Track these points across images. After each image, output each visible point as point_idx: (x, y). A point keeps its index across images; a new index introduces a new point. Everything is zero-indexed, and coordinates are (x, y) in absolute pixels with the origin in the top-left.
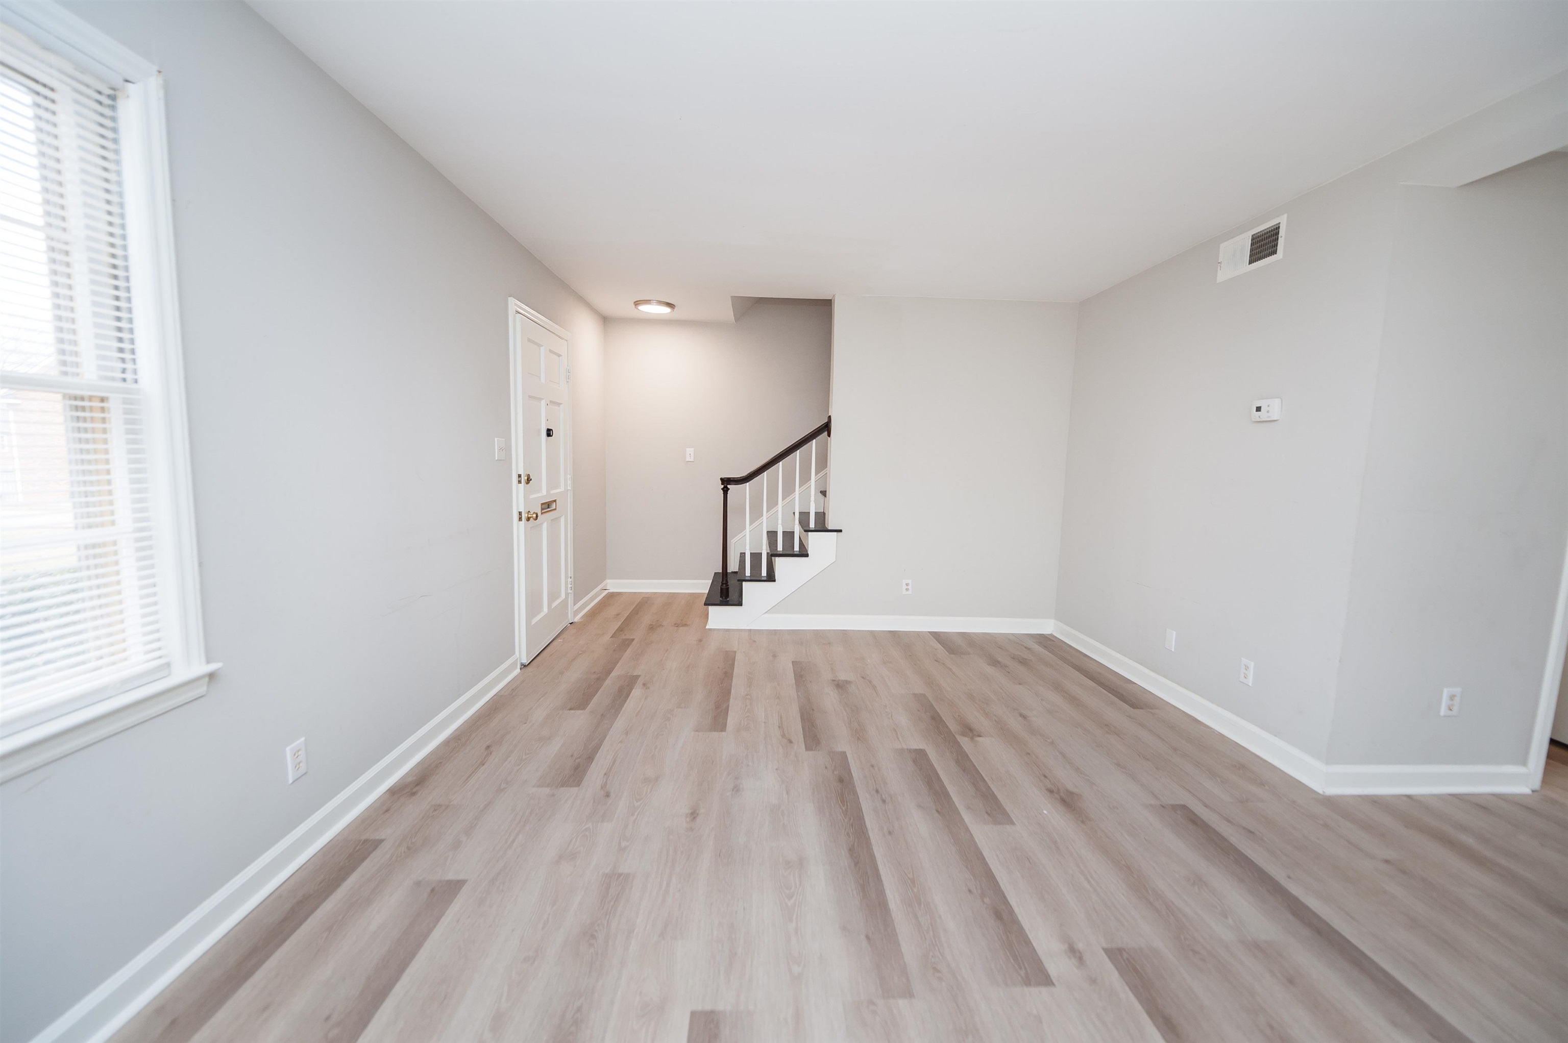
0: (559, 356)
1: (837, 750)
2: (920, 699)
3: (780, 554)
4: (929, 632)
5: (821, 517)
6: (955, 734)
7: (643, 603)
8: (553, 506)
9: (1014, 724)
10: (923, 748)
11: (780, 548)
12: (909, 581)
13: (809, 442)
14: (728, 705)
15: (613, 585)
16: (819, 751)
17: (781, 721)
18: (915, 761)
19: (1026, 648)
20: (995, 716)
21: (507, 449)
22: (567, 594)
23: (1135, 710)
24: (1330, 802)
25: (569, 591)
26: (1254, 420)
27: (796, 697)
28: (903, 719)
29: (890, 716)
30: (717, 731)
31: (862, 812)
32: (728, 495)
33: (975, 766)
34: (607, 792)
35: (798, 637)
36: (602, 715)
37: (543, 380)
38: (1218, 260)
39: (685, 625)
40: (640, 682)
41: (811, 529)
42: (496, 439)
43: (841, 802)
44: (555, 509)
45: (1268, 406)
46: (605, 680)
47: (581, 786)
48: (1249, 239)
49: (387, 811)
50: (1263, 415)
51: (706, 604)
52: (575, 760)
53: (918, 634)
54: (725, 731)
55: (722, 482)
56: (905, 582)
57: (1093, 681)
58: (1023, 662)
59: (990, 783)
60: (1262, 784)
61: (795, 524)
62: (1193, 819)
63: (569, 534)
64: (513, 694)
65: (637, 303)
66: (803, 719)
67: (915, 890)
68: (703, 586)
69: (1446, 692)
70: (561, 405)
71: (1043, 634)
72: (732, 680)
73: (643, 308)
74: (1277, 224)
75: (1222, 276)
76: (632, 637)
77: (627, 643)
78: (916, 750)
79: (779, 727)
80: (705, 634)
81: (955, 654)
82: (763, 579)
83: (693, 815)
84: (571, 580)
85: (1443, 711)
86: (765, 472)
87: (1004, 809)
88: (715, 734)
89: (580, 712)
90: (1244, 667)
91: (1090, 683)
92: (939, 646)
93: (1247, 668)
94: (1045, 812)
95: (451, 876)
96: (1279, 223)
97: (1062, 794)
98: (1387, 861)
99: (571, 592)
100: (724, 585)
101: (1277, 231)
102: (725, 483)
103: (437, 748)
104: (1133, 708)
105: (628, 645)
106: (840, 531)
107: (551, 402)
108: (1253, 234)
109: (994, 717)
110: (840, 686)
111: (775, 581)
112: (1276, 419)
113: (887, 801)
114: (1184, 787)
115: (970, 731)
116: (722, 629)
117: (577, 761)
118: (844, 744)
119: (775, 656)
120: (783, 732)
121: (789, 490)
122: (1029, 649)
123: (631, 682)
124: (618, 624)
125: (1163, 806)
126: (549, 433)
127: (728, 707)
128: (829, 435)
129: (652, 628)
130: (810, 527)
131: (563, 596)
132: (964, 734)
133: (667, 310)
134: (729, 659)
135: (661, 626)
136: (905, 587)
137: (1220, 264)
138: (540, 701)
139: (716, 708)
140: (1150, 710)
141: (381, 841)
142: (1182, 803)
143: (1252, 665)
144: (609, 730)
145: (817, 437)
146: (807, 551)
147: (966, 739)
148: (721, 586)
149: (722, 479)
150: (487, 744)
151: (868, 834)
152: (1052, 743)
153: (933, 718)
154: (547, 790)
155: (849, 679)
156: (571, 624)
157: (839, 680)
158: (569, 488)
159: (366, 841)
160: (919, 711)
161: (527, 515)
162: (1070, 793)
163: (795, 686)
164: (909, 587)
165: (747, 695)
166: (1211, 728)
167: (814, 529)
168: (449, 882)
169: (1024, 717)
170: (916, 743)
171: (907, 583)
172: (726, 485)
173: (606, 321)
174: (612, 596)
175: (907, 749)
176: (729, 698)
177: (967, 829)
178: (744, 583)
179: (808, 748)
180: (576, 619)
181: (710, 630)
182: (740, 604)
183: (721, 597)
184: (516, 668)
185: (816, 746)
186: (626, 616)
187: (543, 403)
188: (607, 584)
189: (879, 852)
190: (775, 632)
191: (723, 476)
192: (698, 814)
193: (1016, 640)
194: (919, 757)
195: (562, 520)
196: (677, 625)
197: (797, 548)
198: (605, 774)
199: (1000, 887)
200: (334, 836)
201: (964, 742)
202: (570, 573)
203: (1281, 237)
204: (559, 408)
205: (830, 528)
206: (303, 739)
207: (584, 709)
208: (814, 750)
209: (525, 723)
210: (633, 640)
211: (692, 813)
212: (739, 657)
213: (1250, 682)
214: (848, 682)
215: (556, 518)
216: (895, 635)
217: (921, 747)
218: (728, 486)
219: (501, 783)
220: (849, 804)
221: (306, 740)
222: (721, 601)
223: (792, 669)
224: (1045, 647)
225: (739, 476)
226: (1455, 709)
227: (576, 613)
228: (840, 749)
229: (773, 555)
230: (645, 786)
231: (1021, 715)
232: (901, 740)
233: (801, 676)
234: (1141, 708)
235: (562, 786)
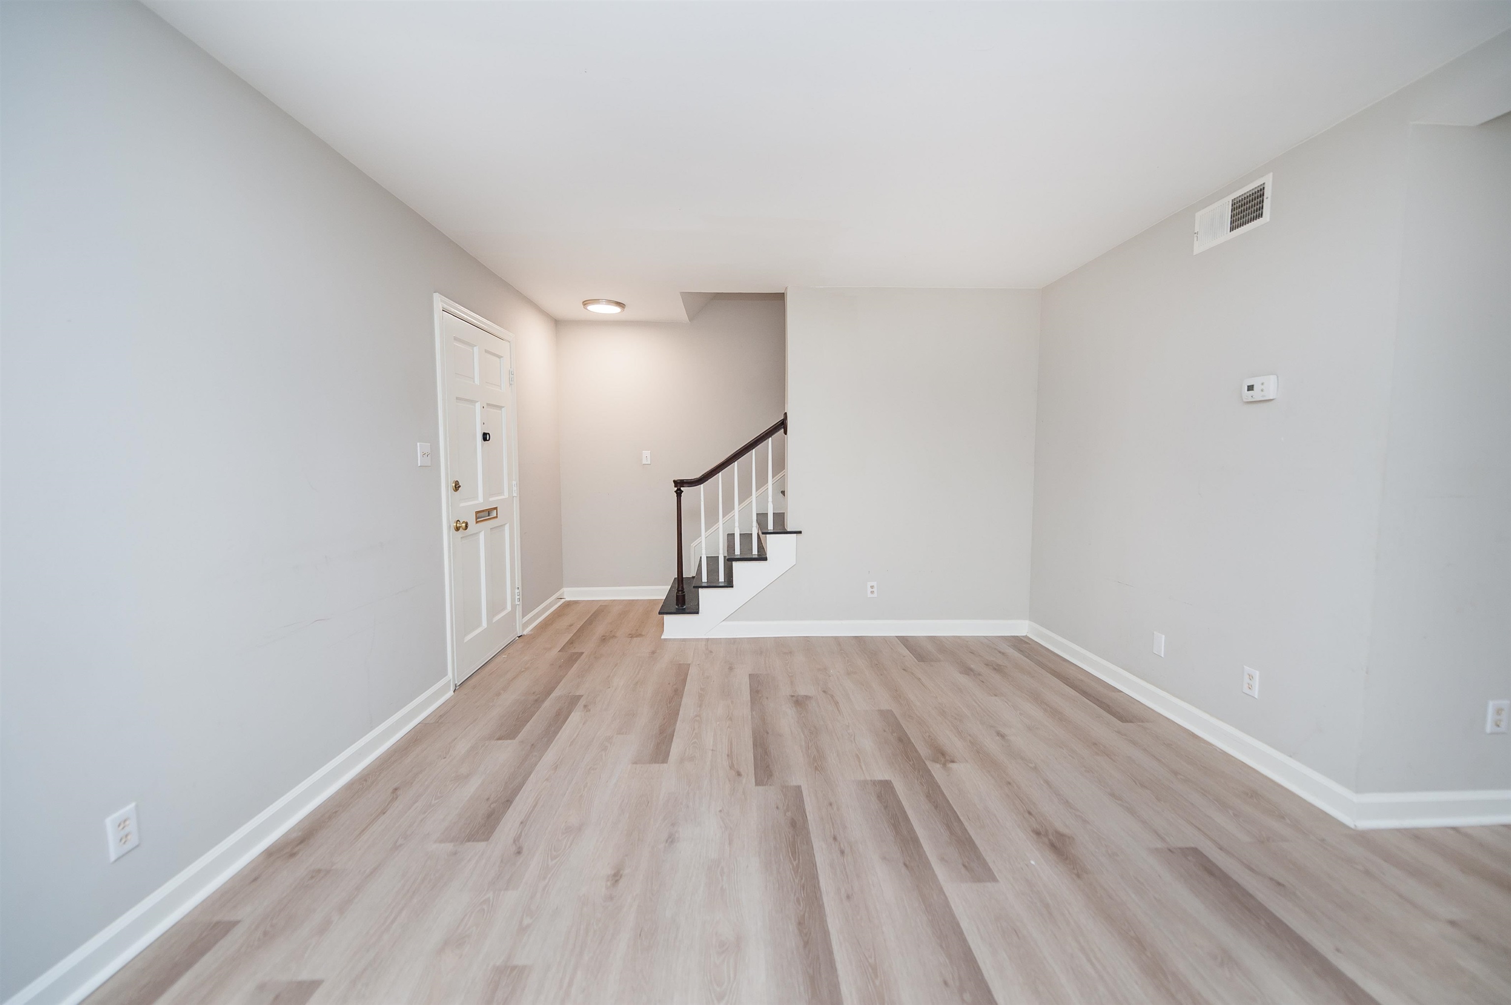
0: (500, 358)
1: (792, 784)
2: (886, 715)
3: (737, 558)
4: (896, 637)
5: (780, 518)
6: (925, 760)
7: (599, 611)
8: (494, 514)
9: (991, 744)
10: (890, 779)
11: (737, 552)
12: (874, 584)
13: (765, 440)
14: (675, 729)
15: (570, 594)
16: (770, 785)
17: (731, 748)
18: (879, 797)
19: (1000, 652)
20: (970, 735)
21: (433, 454)
22: (514, 607)
23: (1125, 724)
24: (1364, 838)
25: (517, 603)
26: (1245, 400)
27: (750, 717)
28: (867, 743)
29: (853, 737)
30: (658, 763)
31: (816, 869)
32: (682, 497)
33: (948, 801)
34: (520, 847)
35: (759, 647)
36: (532, 745)
37: (477, 381)
38: (1194, 231)
39: (640, 635)
40: (582, 702)
41: (769, 531)
42: (418, 444)
43: (792, 855)
44: (497, 517)
45: (1262, 384)
46: (543, 701)
47: (490, 840)
48: (1229, 204)
49: (255, 879)
50: (1256, 394)
51: (660, 613)
52: (491, 804)
53: (885, 639)
54: (667, 763)
55: (675, 483)
56: (870, 584)
57: (1075, 690)
58: (998, 669)
59: (966, 824)
60: (1282, 817)
61: (752, 527)
62: (1210, 869)
63: (515, 543)
64: (440, 721)
65: (585, 303)
66: (755, 745)
67: (877, 982)
68: (661, 592)
69: (1491, 706)
70: (503, 409)
71: (1017, 636)
72: (681, 698)
73: (592, 308)
74: (1261, 185)
75: (1199, 248)
76: (580, 651)
77: (573, 659)
78: (881, 782)
79: (728, 756)
80: (661, 644)
81: (924, 661)
82: (720, 585)
83: (616, 877)
84: (518, 591)
85: (1489, 727)
86: (720, 473)
87: (984, 860)
88: (656, 766)
89: (509, 741)
90: (1248, 676)
91: (1072, 692)
92: (906, 652)
93: (1251, 677)
94: (1033, 862)
95: (305, 975)
96: (1264, 184)
97: (1051, 837)
98: (1453, 923)
99: (519, 603)
100: (680, 592)
101: (1262, 192)
102: (679, 485)
103: (337, 793)
104: (1122, 722)
105: (576, 660)
106: (800, 532)
107: (488, 405)
108: (1233, 198)
109: (969, 737)
110: (799, 702)
111: (732, 587)
112: (1271, 398)
113: (846, 852)
114: (1193, 824)
115: (942, 756)
116: (678, 639)
117: (492, 806)
118: (799, 777)
119: (731, 669)
120: (732, 762)
121: (745, 494)
122: (1003, 654)
123: (573, 701)
124: (568, 637)
125: (1170, 850)
126: (485, 437)
127: (674, 731)
128: (786, 433)
129: (604, 639)
130: (769, 529)
131: (509, 608)
132: (935, 760)
133: (616, 310)
134: (681, 673)
135: (614, 637)
136: (870, 590)
137: (1196, 235)
138: (467, 729)
139: (660, 733)
140: (1141, 724)
141: (235, 923)
142: (1193, 846)
143: (1257, 674)
144: (536, 765)
145: (773, 434)
146: (766, 554)
147: (938, 766)
148: (677, 593)
149: (675, 481)
150: (396, 785)
151: (822, 900)
152: (1035, 769)
153: (900, 740)
154: (449, 847)
155: (809, 694)
156: (519, 637)
157: (798, 696)
158: (515, 495)
159: (218, 923)
160: (885, 731)
161: (455, 524)
162: (1060, 835)
163: (750, 704)
164: (875, 590)
165: (697, 716)
166: (1211, 744)
167: (772, 531)
168: (301, 984)
169: (1002, 736)
170: (882, 773)
171: (872, 585)
172: (679, 487)
173: (558, 324)
174: (569, 604)
175: (871, 781)
176: (676, 721)
177: (941, 891)
178: (700, 590)
179: (758, 783)
180: (525, 633)
181: (665, 640)
182: (697, 612)
183: (677, 604)
184: (449, 690)
185: (768, 779)
186: (579, 626)
187: (478, 406)
188: (564, 592)
189: (834, 924)
190: (734, 641)
191: (676, 479)
192: (621, 877)
193: (990, 643)
194: (884, 790)
195: (507, 528)
196: (632, 636)
197: (755, 552)
198: (522, 823)
199: (982, 975)
200: (182, 916)
201: (936, 769)
202: (518, 583)
203: (1267, 198)
204: (500, 411)
205: (789, 530)
206: (133, 805)
207: (514, 738)
208: (765, 785)
209: (444, 758)
210: (582, 653)
211: (615, 875)
212: (693, 671)
213: (1256, 693)
214: (807, 698)
215: (501, 526)
216: (860, 641)
217: (887, 777)
218: (682, 488)
219: (399, 837)
220: (801, 858)
221: (137, 806)
222: (676, 608)
223: (748, 682)
224: (1021, 651)
225: (693, 478)
226: (1503, 725)
227: (525, 626)
228: (794, 782)
229: (730, 560)
230: (566, 837)
231: (999, 734)
232: (864, 769)
233: (757, 692)
234: (1131, 722)
235: (469, 841)
